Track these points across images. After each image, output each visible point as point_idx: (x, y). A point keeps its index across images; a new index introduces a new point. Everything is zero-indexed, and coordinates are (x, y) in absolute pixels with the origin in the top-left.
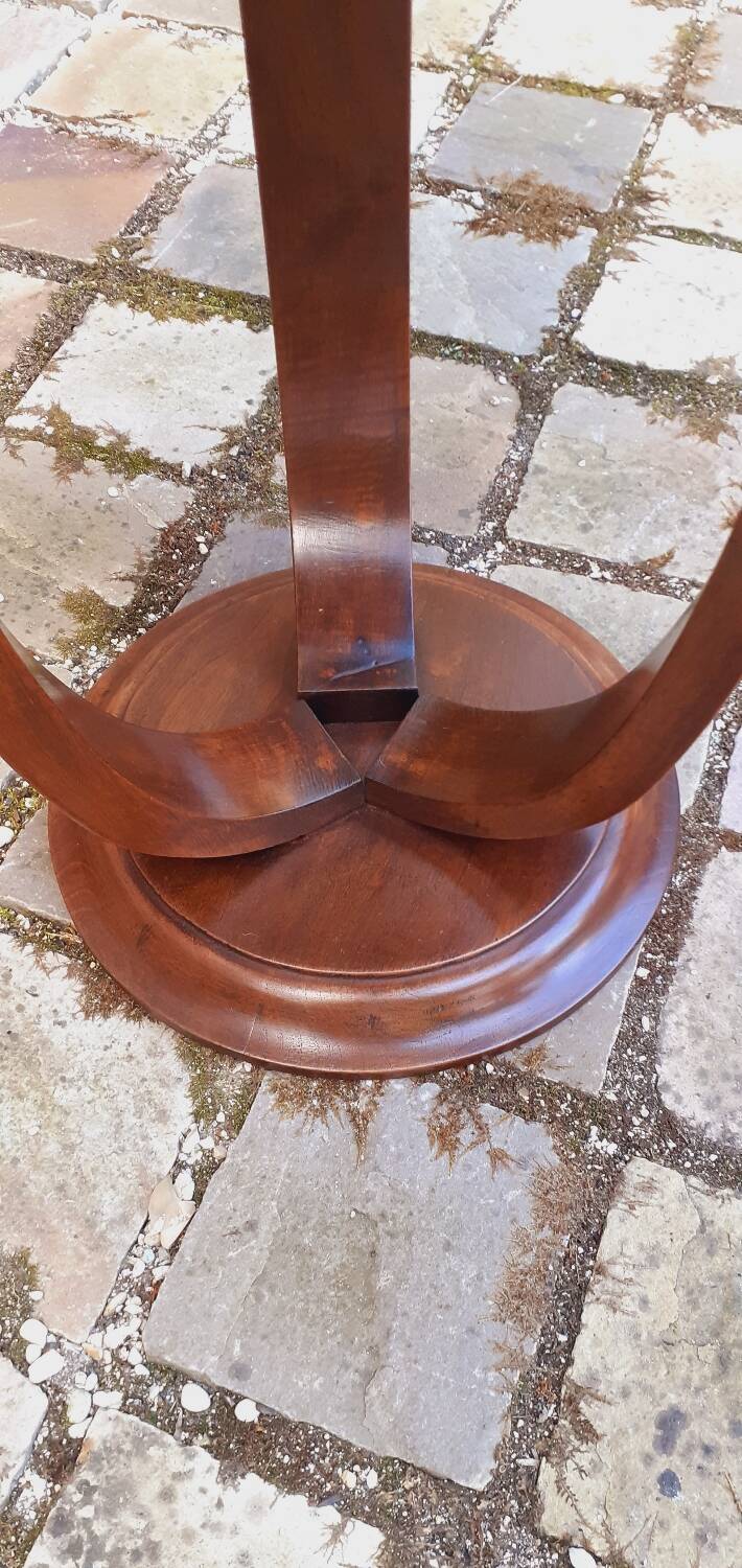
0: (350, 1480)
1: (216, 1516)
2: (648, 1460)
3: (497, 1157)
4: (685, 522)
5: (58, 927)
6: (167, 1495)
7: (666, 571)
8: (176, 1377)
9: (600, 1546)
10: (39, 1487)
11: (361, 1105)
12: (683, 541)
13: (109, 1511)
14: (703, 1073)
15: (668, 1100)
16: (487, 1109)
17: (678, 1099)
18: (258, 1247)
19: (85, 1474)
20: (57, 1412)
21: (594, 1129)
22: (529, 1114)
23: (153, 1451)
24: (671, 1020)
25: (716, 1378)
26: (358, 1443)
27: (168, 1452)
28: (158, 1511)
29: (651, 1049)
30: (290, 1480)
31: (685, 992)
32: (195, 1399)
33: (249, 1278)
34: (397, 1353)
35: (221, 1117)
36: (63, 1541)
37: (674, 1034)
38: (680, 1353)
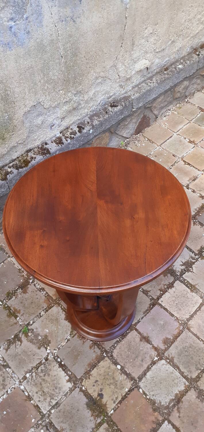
0: (68, 372)
1: (57, 370)
2: (93, 383)
3: (94, 351)
4: (154, 287)
5: (65, 309)
6: (54, 366)
7: (149, 293)
8: (58, 357)
9: (86, 387)
10: (44, 361)
11: (85, 341)
12: (153, 290)
13: (49, 365)
14: (118, 352)
15: (113, 353)
16: (96, 346)
17: (114, 354)
18: (70, 349)
19: (48, 361)
20: (48, 356)
21: (105, 353)
22: (100, 349)
23: (54, 362)
24: (118, 346)
25: (103, 380)
26: (70, 370)
27: (55, 363)
28: (52, 367)
29: (115, 348)
30: (64, 370)
31: (121, 344)
32: (59, 360)
33: (68, 352)
34: (77, 364)
35: (72, 336)
36: (44, 366)
37: (118, 348)
38: (101, 376)
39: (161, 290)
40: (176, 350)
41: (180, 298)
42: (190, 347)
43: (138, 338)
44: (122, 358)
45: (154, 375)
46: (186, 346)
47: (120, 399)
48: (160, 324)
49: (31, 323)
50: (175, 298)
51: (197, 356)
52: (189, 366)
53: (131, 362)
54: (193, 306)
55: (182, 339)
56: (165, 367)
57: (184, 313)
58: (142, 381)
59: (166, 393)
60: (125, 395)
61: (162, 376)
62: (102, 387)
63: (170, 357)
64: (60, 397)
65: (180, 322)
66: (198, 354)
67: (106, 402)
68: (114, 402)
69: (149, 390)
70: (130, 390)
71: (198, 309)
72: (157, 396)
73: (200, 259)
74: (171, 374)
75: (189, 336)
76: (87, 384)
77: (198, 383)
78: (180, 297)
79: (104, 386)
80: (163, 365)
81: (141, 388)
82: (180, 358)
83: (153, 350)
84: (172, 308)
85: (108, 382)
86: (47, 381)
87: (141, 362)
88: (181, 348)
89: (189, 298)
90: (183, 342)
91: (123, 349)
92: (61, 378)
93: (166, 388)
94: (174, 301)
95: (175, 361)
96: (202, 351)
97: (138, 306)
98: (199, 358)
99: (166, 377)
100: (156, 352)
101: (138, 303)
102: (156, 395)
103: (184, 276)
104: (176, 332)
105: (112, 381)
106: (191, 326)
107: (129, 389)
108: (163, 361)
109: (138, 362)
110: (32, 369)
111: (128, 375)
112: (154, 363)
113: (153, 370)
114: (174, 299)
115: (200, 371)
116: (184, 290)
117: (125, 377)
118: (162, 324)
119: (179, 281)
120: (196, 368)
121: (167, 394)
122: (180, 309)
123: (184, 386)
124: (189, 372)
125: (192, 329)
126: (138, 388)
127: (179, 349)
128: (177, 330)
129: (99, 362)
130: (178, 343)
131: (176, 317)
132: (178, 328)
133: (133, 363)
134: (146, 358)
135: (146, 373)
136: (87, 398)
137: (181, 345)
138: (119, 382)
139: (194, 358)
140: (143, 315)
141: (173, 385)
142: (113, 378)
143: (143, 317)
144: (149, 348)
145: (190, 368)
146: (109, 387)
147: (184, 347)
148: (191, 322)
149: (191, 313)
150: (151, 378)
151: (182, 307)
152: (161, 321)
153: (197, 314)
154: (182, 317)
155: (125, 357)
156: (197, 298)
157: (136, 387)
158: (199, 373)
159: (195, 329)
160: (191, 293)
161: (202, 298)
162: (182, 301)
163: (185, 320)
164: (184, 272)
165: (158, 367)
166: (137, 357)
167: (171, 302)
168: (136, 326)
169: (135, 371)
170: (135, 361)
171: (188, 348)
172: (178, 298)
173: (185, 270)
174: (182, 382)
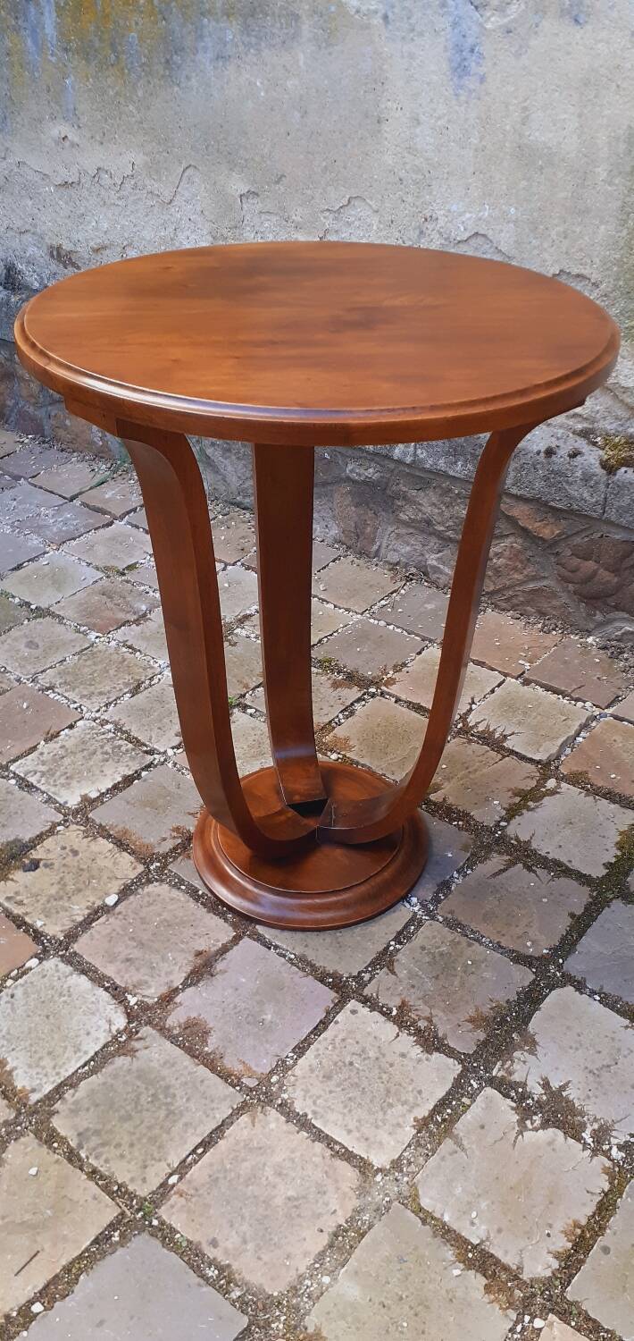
0: (108, 795)
1: (118, 773)
2: (72, 846)
3: (164, 839)
4: (411, 985)
6: (127, 766)
7: (385, 969)
8: (151, 771)
9: (62, 832)
10: (145, 748)
12: (402, 981)
13: (131, 757)
14: (159, 895)
15: (157, 884)
16: (180, 841)
17: (156, 887)
18: (172, 789)
19: (142, 755)
20: (159, 753)
21: (158, 864)
22: (172, 850)
23: (138, 766)
24: (181, 894)
25: (78, 866)
26: (114, 798)
27: (136, 768)
28: (125, 764)
29: (176, 886)
30: (116, 786)
31: (188, 901)
32: (144, 773)
33: (166, 785)
34: (129, 808)
36: (131, 750)
37: (175, 893)
38: (90, 861)
39: (403, 1007)
40: (162, 1062)
41: (380, 1078)
42: (170, 1113)
43: (209, 944)
44: (141, 907)
45: (75, 997)
46: (174, 1096)
47: (17, 910)
48: (262, 1011)
49: (249, 711)
50: (377, 1059)
51: (134, 1138)
52: (97, 1105)
53: (125, 929)
54: (350, 1127)
55: (202, 1081)
56: (99, 1027)
57: (315, 1091)
58: (62, 966)
59: (11, 1032)
60: (25, 923)
61: (71, 1019)
62: (56, 866)
63: (136, 1045)
64: (43, 788)
65: (274, 1079)
66: (139, 1139)
67: (12, 880)
68: (8, 899)
69: (29, 984)
70: (37, 936)
71: (337, 1147)
72: (9, 1005)
73: (608, 1164)
74: (74, 1047)
75: (214, 1105)
76: (73, 835)
77: (32, 1135)
78: (384, 1076)
79: (59, 870)
80: (110, 1022)
81: (40, 963)
82: (128, 1078)
83: (164, 990)
84: (330, 1048)
85: (68, 877)
86: (90, 759)
87: (122, 956)
88: (167, 1080)
89: (385, 1113)
90: (190, 1085)
91: (170, 907)
92: (93, 783)
93: (30, 1032)
94: (362, 1053)
95: (120, 1061)
96: (152, 1155)
97: (324, 940)
98: (123, 1142)
99: (66, 1031)
100: (156, 999)
101: (337, 938)
102: (13, 1004)
103: (489, 1091)
104: (231, 1063)
106: (261, 1116)
107: (41, 929)
108: (120, 1022)
109: (123, 950)
110: (126, 732)
111: (87, 923)
112: (118, 993)
113: (96, 992)
114: (372, 1054)
115: (73, 1144)
116: (420, 1092)
117: (80, 919)
118: (264, 1017)
119: (459, 1072)
120: (87, 1130)
121: (8, 1033)
122: (328, 1077)
123: (28, 1088)
124: (73, 1107)
125: (245, 1119)
126: (40, 954)
127: (165, 1072)
128: (241, 1067)
129: (133, 853)
130: (186, 1067)
131: (295, 1063)
132: (249, 1069)
133: (122, 935)
134: (138, 970)
135: (85, 974)
136: (32, 841)
137: (177, 1079)
138: (67, 904)
139: (127, 1126)
140: (293, 956)
141: (35, 1052)
142: (80, 890)
143: (284, 956)
144: (171, 978)
145: (88, 1110)
146: (54, 881)
147: (172, 1091)
148: (277, 1119)
149: (316, 1119)
150: (70, 987)
151: (338, 1085)
152: (274, 1012)
153: (313, 1141)
154: (297, 1083)
155: (142, 915)
156: (392, 1143)
157: (45, 951)
158: (69, 1140)
159: (245, 1132)
160: (412, 1119)
161: (397, 1164)
162: (365, 1083)
163: (285, 1096)
164: (513, 1094)
165: (105, 1006)
166: (143, 944)
167: (357, 1043)
168: (249, 936)
169: (93, 942)
170: (129, 942)
171: (167, 1104)
172: (380, 1067)
173: (523, 1097)
174: (41, 1079)
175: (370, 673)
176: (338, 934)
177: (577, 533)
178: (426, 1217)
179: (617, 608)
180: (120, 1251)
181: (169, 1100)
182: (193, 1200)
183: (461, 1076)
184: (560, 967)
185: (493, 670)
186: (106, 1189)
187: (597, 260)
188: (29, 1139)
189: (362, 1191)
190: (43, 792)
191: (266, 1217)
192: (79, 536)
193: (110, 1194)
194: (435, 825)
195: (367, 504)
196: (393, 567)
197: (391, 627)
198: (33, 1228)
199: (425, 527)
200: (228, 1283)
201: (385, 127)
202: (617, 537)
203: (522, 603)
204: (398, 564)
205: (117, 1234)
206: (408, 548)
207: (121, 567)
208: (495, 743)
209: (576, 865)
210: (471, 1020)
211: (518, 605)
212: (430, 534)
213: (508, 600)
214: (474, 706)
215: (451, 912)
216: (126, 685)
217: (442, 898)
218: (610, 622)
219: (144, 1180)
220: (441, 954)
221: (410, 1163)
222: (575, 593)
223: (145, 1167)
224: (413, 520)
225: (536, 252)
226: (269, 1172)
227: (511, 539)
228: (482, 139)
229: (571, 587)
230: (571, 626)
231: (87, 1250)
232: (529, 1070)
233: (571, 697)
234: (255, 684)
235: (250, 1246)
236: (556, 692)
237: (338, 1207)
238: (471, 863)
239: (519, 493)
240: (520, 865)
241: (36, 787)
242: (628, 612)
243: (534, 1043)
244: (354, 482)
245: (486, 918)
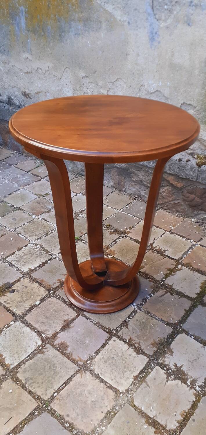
0: (37, 268)
1: (40, 261)
2: (25, 285)
3: (55, 283)
4: (134, 333)
7: (125, 327)
9: (22, 280)
10: (49, 253)
12: (130, 331)
13: (45, 256)
14: (53, 302)
15: (52, 298)
16: (60, 284)
18: (58, 266)
19: (49, 256)
20: (54, 255)
21: (53, 291)
22: (57, 287)
24: (60, 301)
25: (27, 292)
26: (39, 269)
27: (46, 260)
28: (43, 258)
29: (58, 299)
30: (40, 265)
31: (62, 303)
32: (49, 261)
33: (56, 265)
34: (44, 273)
36: (45, 254)
37: (58, 301)
38: (31, 290)
39: (130, 339)
40: (52, 356)
41: (122, 362)
42: (55, 373)
43: (68, 318)
44: (47, 305)
45: (25, 334)
46: (56, 367)
47: (7, 306)
48: (85, 340)
49: (83, 241)
50: (122, 356)
51: (43, 380)
52: (32, 370)
53: (42, 312)
54: (112, 378)
55: (65, 363)
56: (33, 344)
57: (102, 366)
58: (21, 324)
59: (5, 345)
60: (10, 310)
61: (24, 341)
62: (20, 291)
63: (45, 350)
64: (17, 266)
65: (88, 362)
66: (45, 381)
67: (6, 296)
68: (5, 302)
69: (11, 330)
70: (14, 314)
71: (108, 385)
72: (4, 337)
74: (25, 350)
75: (69, 370)
76: (26, 281)
77: (10, 379)
78: (124, 362)
80: (36, 343)
81: (14, 323)
82: (42, 361)
83: (54, 332)
84: (107, 352)
85: (24, 295)
86: (32, 256)
87: (41, 321)
88: (54, 362)
89: (124, 374)
90: (61, 364)
91: (56, 305)
92: (33, 264)
93: (11, 346)
94: (117, 354)
95: (39, 356)
96: (49, 386)
97: (105, 317)
98: (40, 382)
99: (22, 345)
100: (51, 336)
101: (110, 316)
103: (157, 367)
104: (75, 357)
105: (25, 298)
106: (84, 374)
107: (15, 312)
108: (40, 343)
109: (41, 319)
110: (43, 248)
111: (30, 310)
112: (39, 333)
113: (32, 333)
114: (120, 355)
115: (24, 382)
116: (135, 367)
117: (27, 309)
118: (86, 342)
119: (148, 361)
120: (28, 378)
121: (4, 346)
122: (106, 362)
123: (10, 364)
124: (24, 370)
125: (79, 375)
126: (14, 320)
127: (53, 359)
128: (78, 358)
129: (45, 287)
130: (60, 358)
131: (95, 357)
132: (80, 359)
133: (41, 314)
134: (46, 326)
135: (29, 327)
136: (13, 283)
137: (57, 362)
138: (23, 304)
139: (41, 377)
140: (95, 322)
141: (12, 352)
142: (27, 300)
143: (93, 322)
144: (56, 328)
145: (29, 371)
146: (19, 296)
147: (55, 365)
148: (89, 376)
149: (101, 375)
150: (24, 331)
151: (109, 365)
152: (89, 340)
153: (101, 383)
154: (96, 364)
155: (47, 308)
156: (126, 384)
157: (16, 319)
158: (22, 381)
159: (79, 379)
160: (132, 376)
161: (127, 391)
162: (117, 364)
163: (92, 368)
164: (165, 368)
165: (35, 337)
166: (47, 317)
167: (115, 351)
168: (81, 315)
169: (32, 316)
170: (43, 317)
171: (54, 370)
172: (122, 359)
173: (168, 369)
174: (14, 361)
175: (122, 230)
176: (110, 315)
177: (189, 186)
178: (136, 408)
179: (201, 210)
180: (38, 418)
181: (55, 368)
182: (62, 401)
183: (148, 362)
184: (181, 327)
185: (161, 229)
186: (34, 397)
187: (195, 100)
188: (10, 380)
189: (116, 399)
190: (17, 267)
191: (85, 407)
192: (30, 184)
193: (35, 399)
194: (142, 280)
195: (122, 175)
196: (130, 195)
197: (129, 215)
198: (11, 410)
199: (140, 183)
200: (72, 429)
201: (129, 57)
202: (202, 187)
203: (171, 207)
204: (132, 194)
205: (37, 412)
206: (135, 189)
207: (43, 194)
208: (161, 253)
209: (187, 294)
210: (152, 344)
211: (170, 208)
212: (142, 185)
213: (166, 206)
214: (155, 241)
215: (146, 308)
216: (44, 232)
217: (144, 304)
218: (199, 214)
219: (46, 394)
220: (143, 322)
221: (131, 390)
222: (188, 205)
223: (47, 390)
224: (136, 181)
225: (176, 96)
226: (86, 392)
227: (167, 187)
228: (159, 61)
229: (187, 203)
230: (186, 215)
231: (27, 417)
232: (170, 360)
233: (187, 238)
234: (85, 233)
235: (80, 417)
236: (181, 236)
237: (108, 405)
238: (153, 292)
239: (170, 173)
240: (169, 293)
241: (14, 266)
242: (205, 211)
243: (172, 352)
244: (118, 168)
245: (158, 310)
